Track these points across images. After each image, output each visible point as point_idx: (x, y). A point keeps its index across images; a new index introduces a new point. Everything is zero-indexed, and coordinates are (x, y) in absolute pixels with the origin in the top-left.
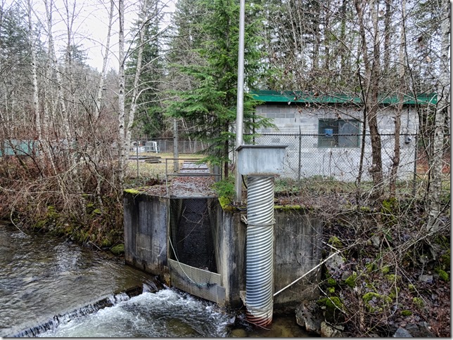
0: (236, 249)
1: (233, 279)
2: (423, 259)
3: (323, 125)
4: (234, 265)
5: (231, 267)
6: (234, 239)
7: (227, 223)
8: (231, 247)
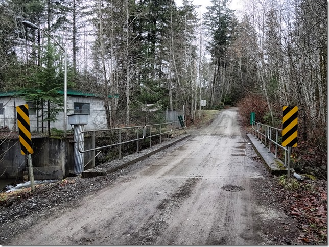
0: (68, 154)
1: (67, 167)
2: (126, 149)
3: (76, 104)
4: (67, 161)
5: (65, 161)
6: (67, 150)
7: (64, 144)
8: (66, 153)
